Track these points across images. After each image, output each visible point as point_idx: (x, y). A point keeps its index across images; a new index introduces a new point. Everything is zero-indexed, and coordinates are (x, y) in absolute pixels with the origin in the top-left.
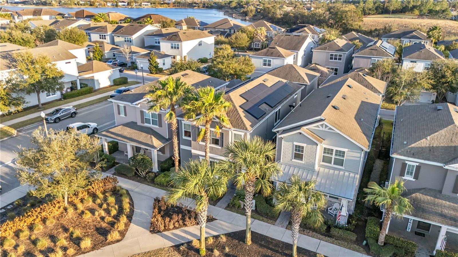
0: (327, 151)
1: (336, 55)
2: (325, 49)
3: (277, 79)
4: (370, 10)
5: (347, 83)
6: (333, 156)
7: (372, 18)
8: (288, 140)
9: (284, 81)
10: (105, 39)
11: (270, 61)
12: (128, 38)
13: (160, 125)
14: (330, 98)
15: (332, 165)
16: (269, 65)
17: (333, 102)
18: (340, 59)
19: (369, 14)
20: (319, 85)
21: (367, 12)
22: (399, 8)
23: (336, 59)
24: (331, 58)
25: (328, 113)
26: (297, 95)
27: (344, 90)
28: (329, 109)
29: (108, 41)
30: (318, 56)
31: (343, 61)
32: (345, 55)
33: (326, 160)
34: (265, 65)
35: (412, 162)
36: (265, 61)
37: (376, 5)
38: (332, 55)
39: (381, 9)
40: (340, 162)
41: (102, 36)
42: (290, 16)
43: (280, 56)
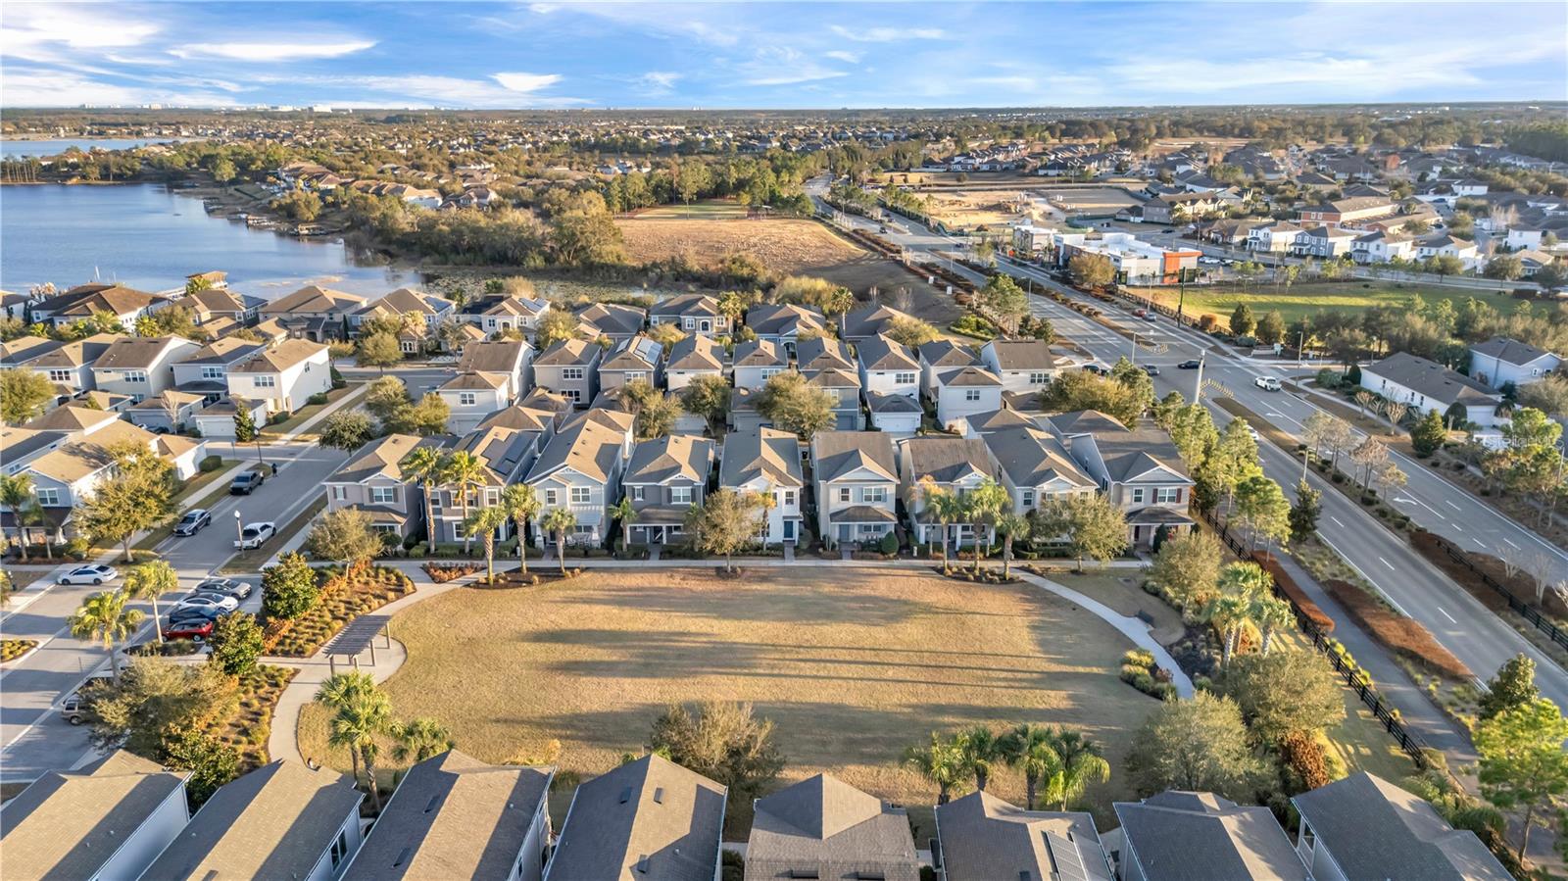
0: (575, 491)
1: (573, 371)
2: (553, 362)
3: (509, 431)
4: (640, 196)
5: (586, 426)
6: (581, 495)
7: (645, 222)
8: (538, 487)
9: (517, 431)
10: (68, 378)
11: (472, 396)
12: (133, 374)
13: (396, 500)
14: (570, 445)
15: (581, 502)
16: (472, 402)
17: (574, 449)
18: (579, 376)
19: (640, 206)
20: (556, 428)
21: (635, 201)
22: (708, 187)
23: (573, 376)
24: (566, 376)
25: (570, 458)
26: (534, 446)
27: (583, 434)
28: (570, 455)
29: (76, 382)
30: (544, 373)
31: (585, 378)
32: (586, 369)
33: (575, 499)
34: (464, 402)
35: (638, 486)
36: (464, 396)
37: (653, 182)
38: (566, 371)
39: (666, 191)
40: (586, 498)
41: (60, 373)
42: (441, 230)
43: (486, 386)
